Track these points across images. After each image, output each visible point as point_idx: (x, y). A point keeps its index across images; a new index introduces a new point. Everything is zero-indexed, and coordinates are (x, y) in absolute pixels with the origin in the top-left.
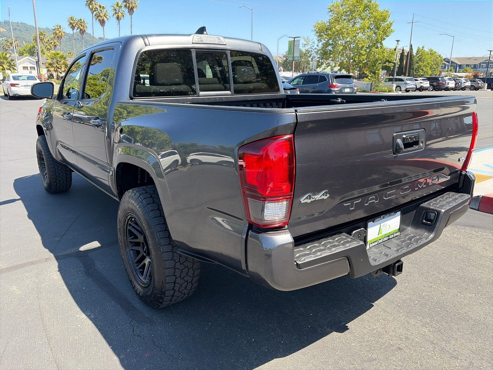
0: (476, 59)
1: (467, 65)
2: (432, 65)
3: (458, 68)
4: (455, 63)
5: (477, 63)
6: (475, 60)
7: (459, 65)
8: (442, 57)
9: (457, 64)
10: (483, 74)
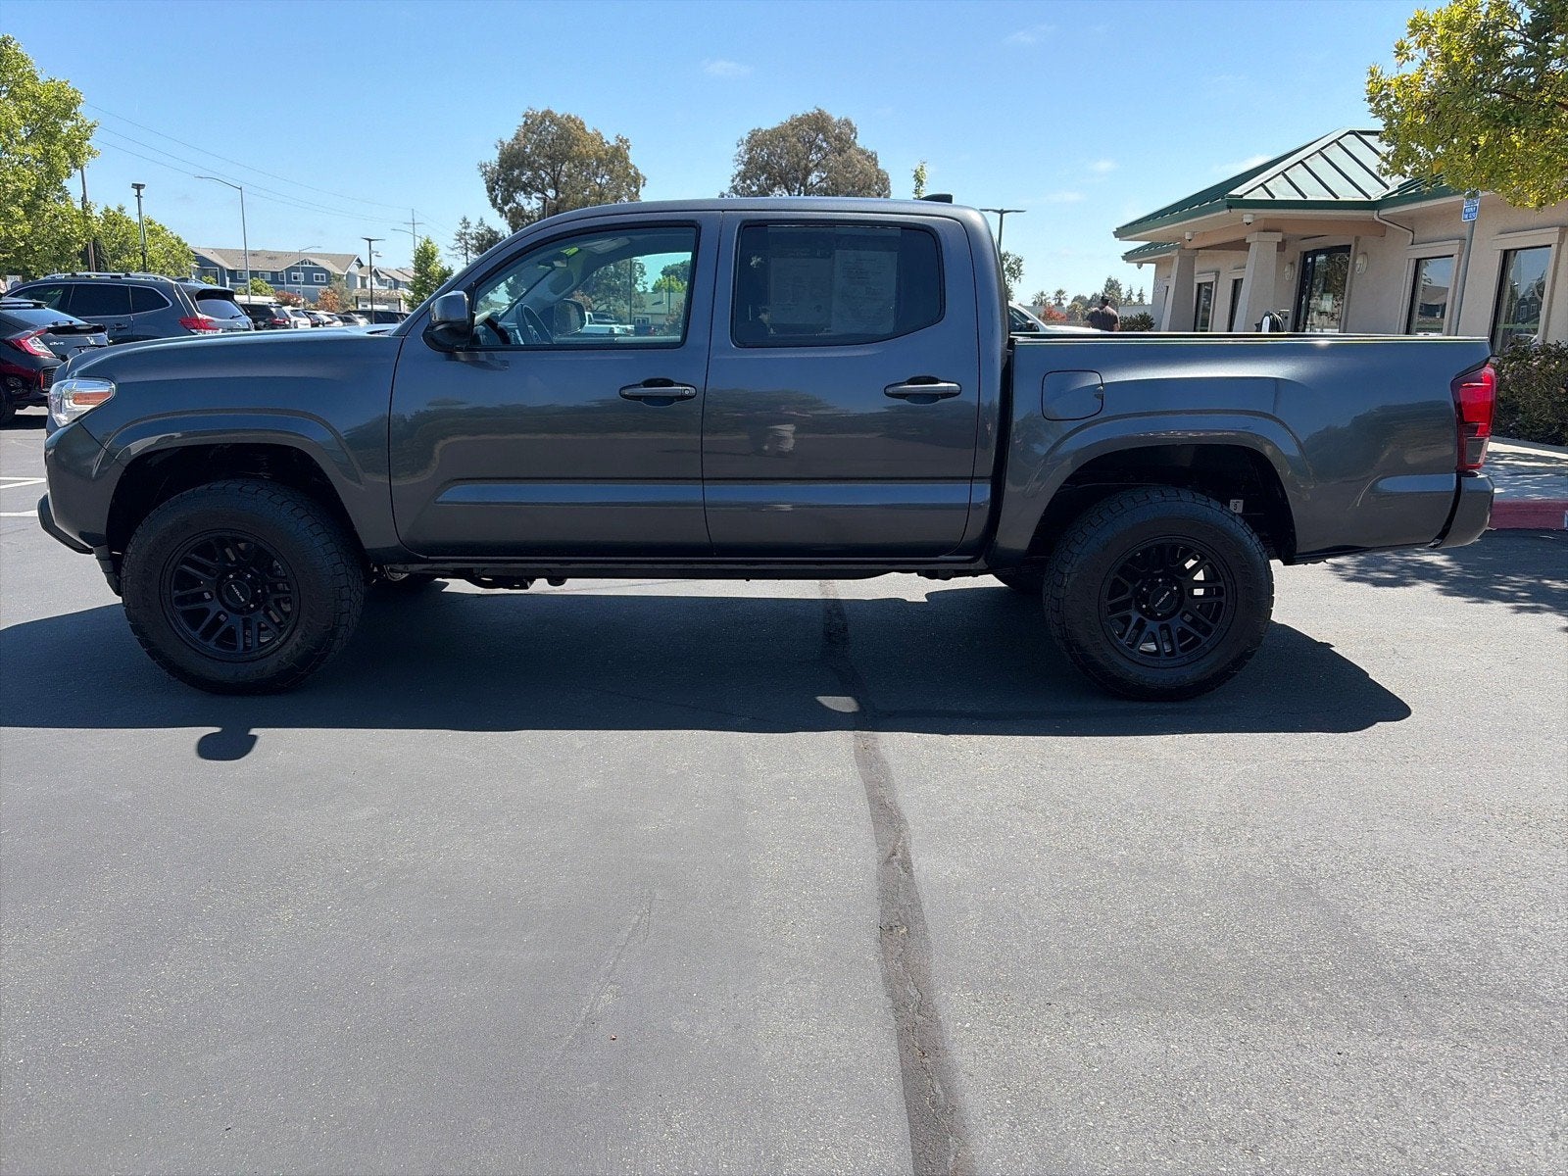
0: (272, 257)
1: (254, 274)
2: (164, 267)
3: (228, 279)
4: (217, 265)
5: (280, 267)
6: (270, 258)
7: (228, 270)
8: (186, 245)
9: (221, 268)
10: (303, 300)
